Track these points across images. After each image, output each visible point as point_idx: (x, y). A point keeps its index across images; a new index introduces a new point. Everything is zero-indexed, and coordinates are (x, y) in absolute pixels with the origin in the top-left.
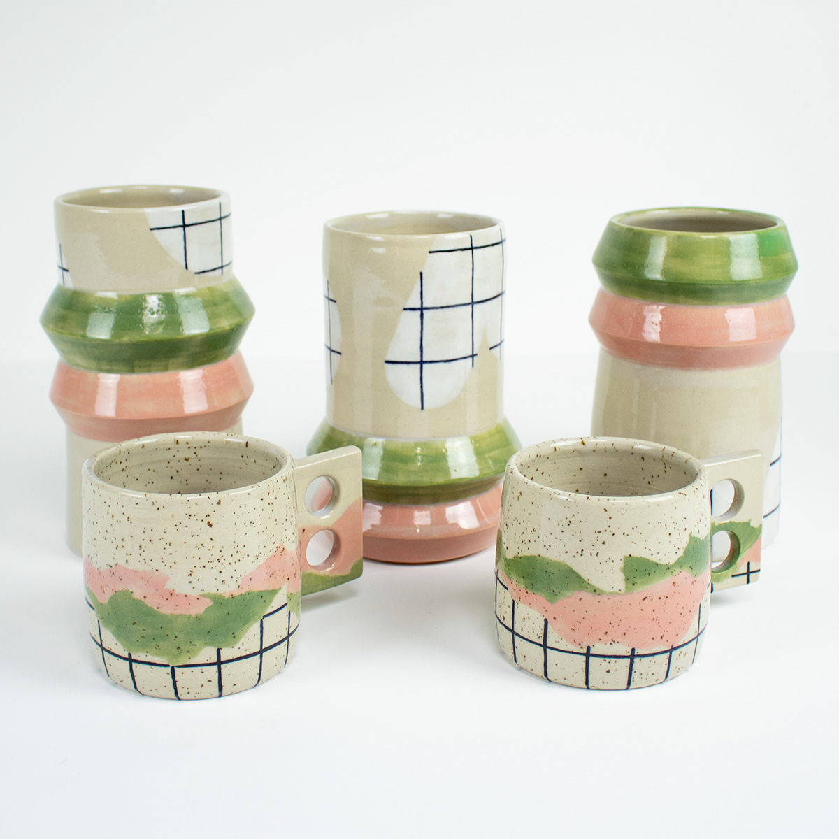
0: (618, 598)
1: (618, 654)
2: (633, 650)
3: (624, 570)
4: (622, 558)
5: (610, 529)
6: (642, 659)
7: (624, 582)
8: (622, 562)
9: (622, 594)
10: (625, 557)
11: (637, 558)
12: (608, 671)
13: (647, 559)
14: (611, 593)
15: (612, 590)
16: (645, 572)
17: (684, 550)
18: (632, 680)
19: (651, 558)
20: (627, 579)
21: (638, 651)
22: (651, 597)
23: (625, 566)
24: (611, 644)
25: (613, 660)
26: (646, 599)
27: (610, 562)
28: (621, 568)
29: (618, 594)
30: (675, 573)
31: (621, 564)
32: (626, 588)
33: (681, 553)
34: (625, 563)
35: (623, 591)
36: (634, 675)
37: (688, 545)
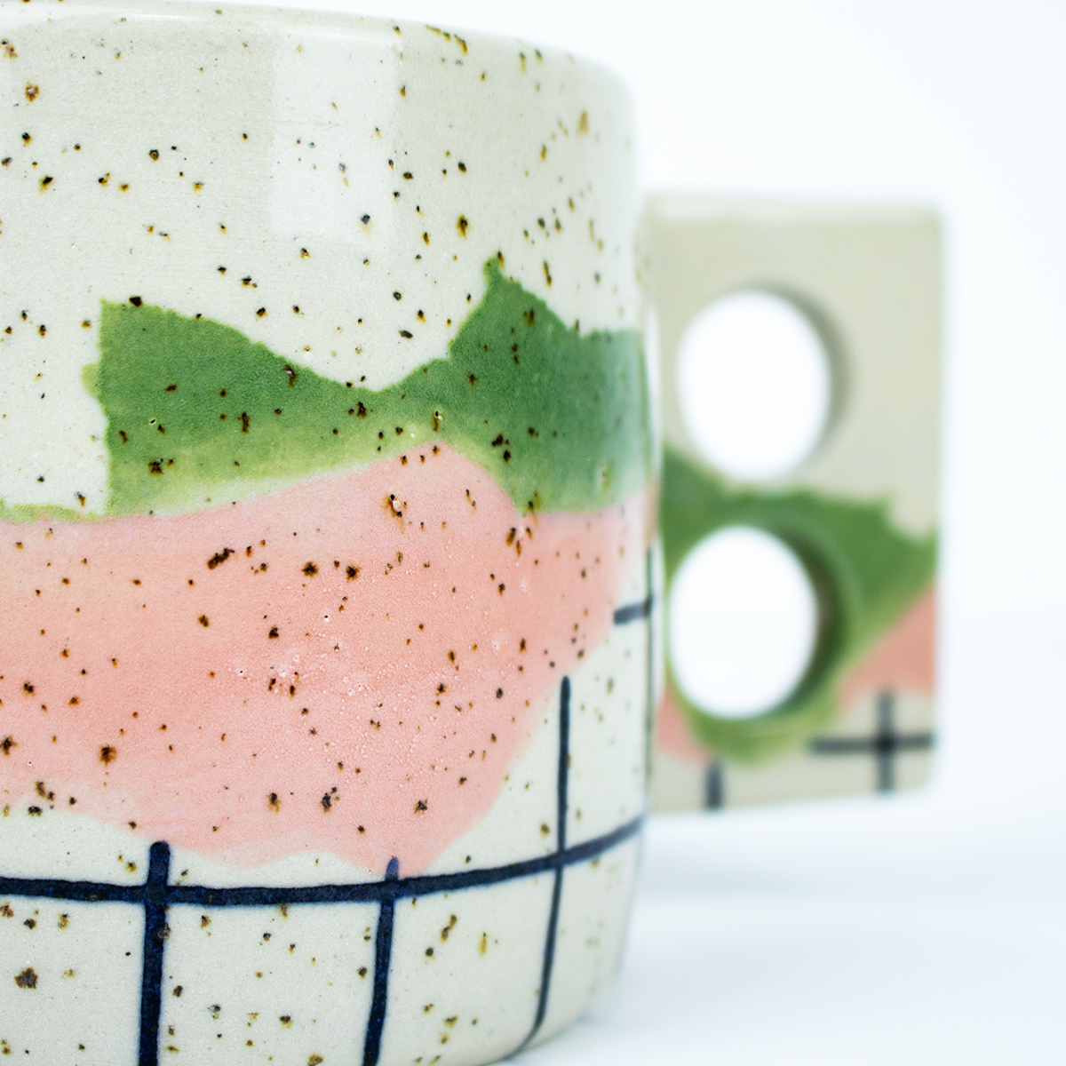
0: (71, 540)
1: (74, 874)
2: (160, 853)
3: (107, 383)
4: (94, 314)
5: (32, 151)
6: (219, 915)
7: (100, 450)
8: (94, 333)
9: (93, 521)
10: (108, 309)
11: (173, 317)
12: (28, 979)
13: (232, 333)
14: (31, 512)
15: (39, 496)
16: (223, 406)
17: (452, 333)
18: (164, 1040)
19: (256, 332)
20: (119, 437)
21: (188, 867)
22: (259, 556)
23: (106, 359)
24: (35, 810)
25: (49, 908)
26: (229, 564)
27: (27, 331)
28: (87, 373)
29: (68, 514)
30: (397, 446)
31: (86, 350)
32: (116, 485)
33: (434, 344)
34: (106, 343)
35: (98, 503)
36: (171, 1010)
37: (478, 316)
